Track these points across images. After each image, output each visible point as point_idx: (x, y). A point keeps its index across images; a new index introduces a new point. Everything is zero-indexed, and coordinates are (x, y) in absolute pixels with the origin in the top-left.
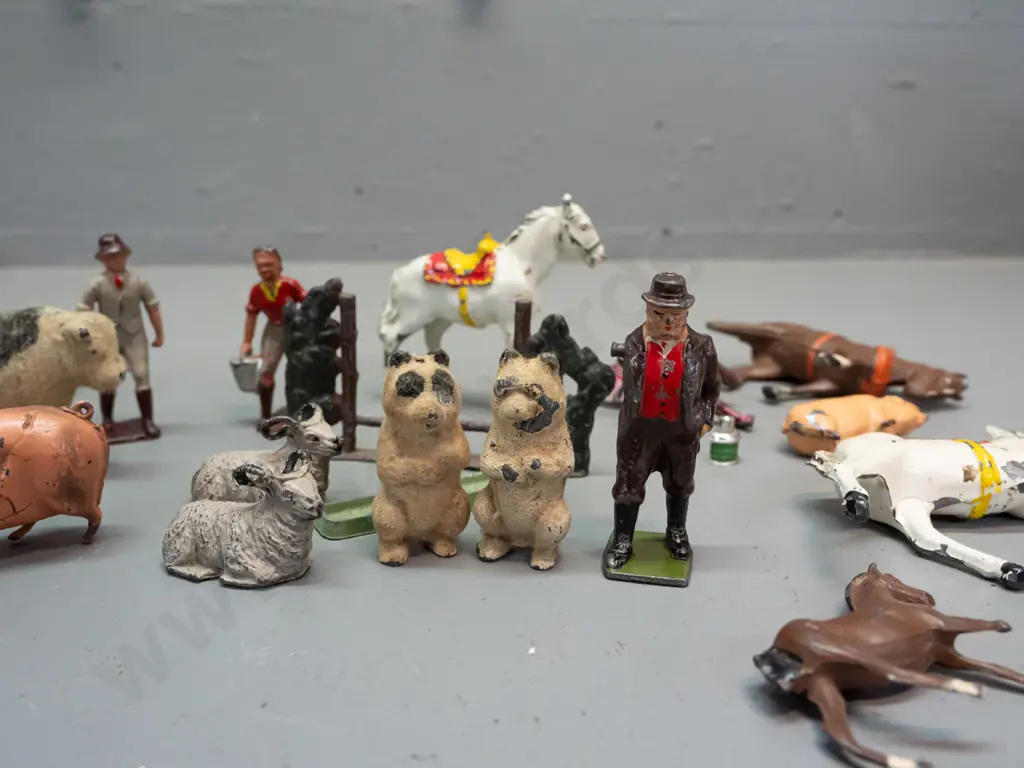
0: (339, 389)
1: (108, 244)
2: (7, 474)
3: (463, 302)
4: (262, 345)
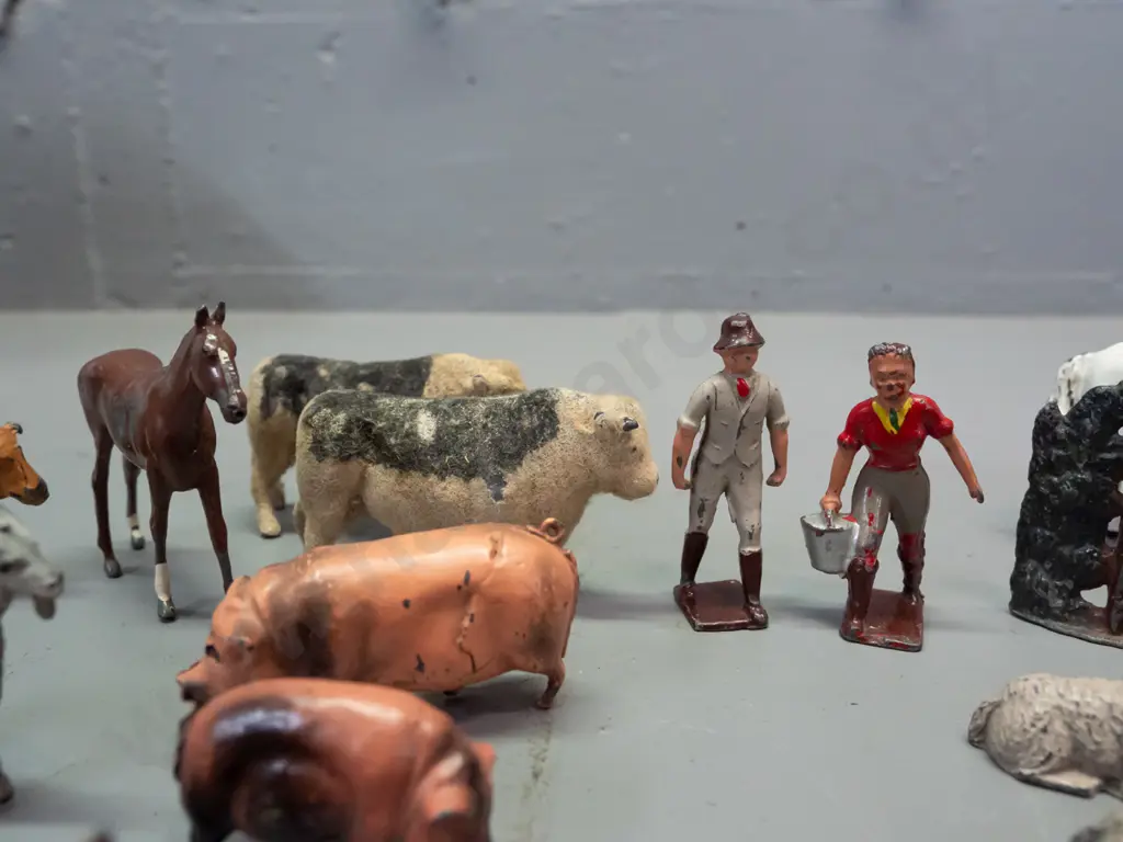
1: (738, 330)
2: (472, 620)
4: (855, 500)
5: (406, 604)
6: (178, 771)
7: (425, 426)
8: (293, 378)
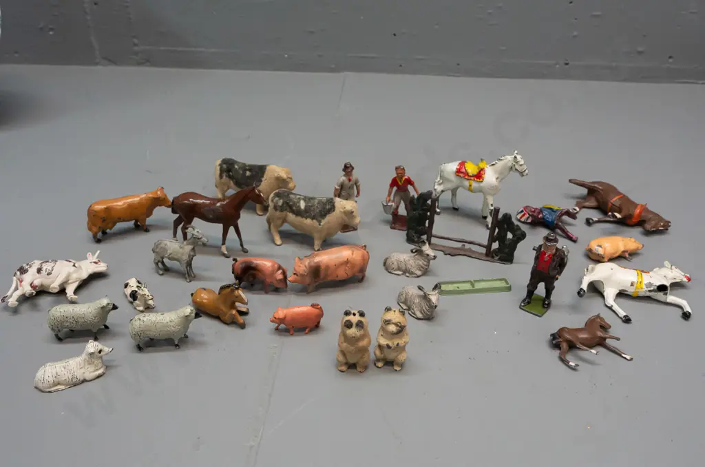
0: (427, 225)
2: (348, 267)
3: (470, 186)
4: (394, 198)
5: (336, 265)
7: (302, 205)
8: (228, 168)
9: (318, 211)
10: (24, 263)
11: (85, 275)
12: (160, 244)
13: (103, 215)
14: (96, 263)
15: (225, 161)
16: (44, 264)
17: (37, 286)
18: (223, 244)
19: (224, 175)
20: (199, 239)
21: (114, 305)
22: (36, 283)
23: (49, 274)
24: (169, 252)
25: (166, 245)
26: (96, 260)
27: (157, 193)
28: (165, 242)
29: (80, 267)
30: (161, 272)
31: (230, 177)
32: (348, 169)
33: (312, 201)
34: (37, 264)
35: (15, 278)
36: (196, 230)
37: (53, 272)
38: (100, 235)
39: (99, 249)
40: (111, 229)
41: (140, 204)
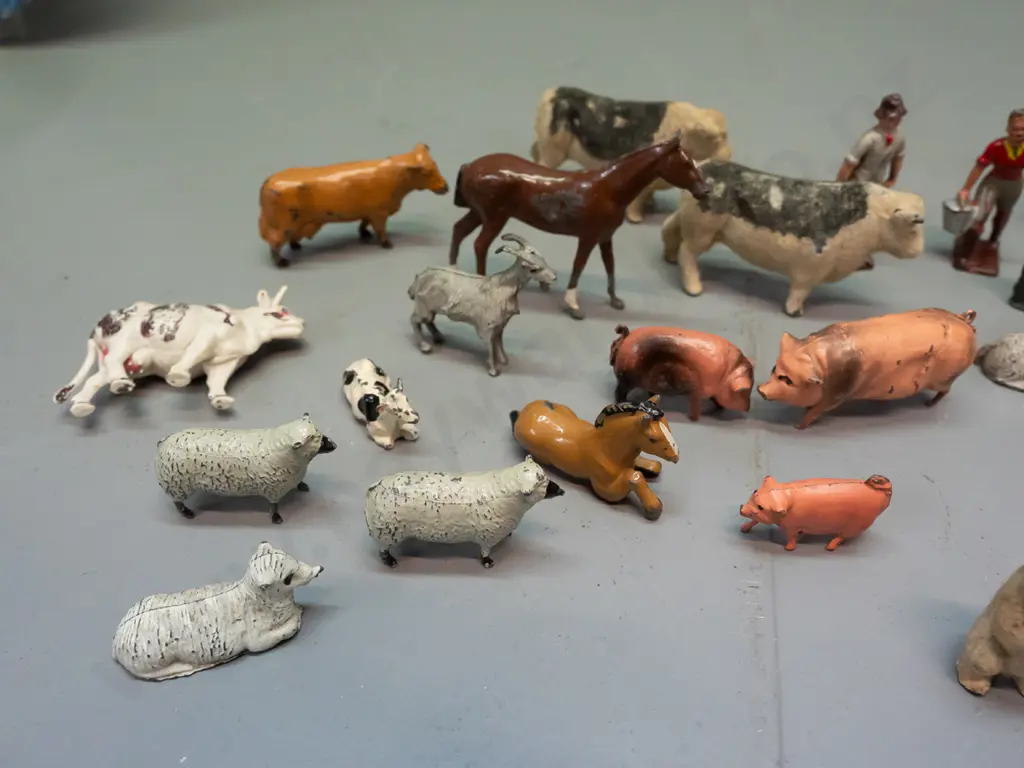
2: (926, 370)
4: (979, 193)
5: (898, 363)
6: (613, 362)
7: (776, 199)
8: (571, 109)
9: (818, 213)
10: (114, 309)
11: (251, 346)
12: (429, 278)
13: (295, 203)
14: (277, 315)
15: (563, 93)
16: (157, 314)
17: (140, 367)
18: (573, 285)
19: (562, 125)
20: (534, 271)
21: (325, 439)
22: (139, 358)
23: (168, 338)
24: (453, 299)
25: (445, 281)
26: (277, 309)
27: (415, 158)
28: (444, 275)
29: (241, 325)
30: (427, 347)
31: (577, 132)
32: (889, 111)
33: (803, 190)
34: (141, 311)
35: (92, 343)
36: (528, 249)
37: (178, 335)
38: (285, 248)
39: (285, 283)
40: (310, 237)
41: (377, 182)
